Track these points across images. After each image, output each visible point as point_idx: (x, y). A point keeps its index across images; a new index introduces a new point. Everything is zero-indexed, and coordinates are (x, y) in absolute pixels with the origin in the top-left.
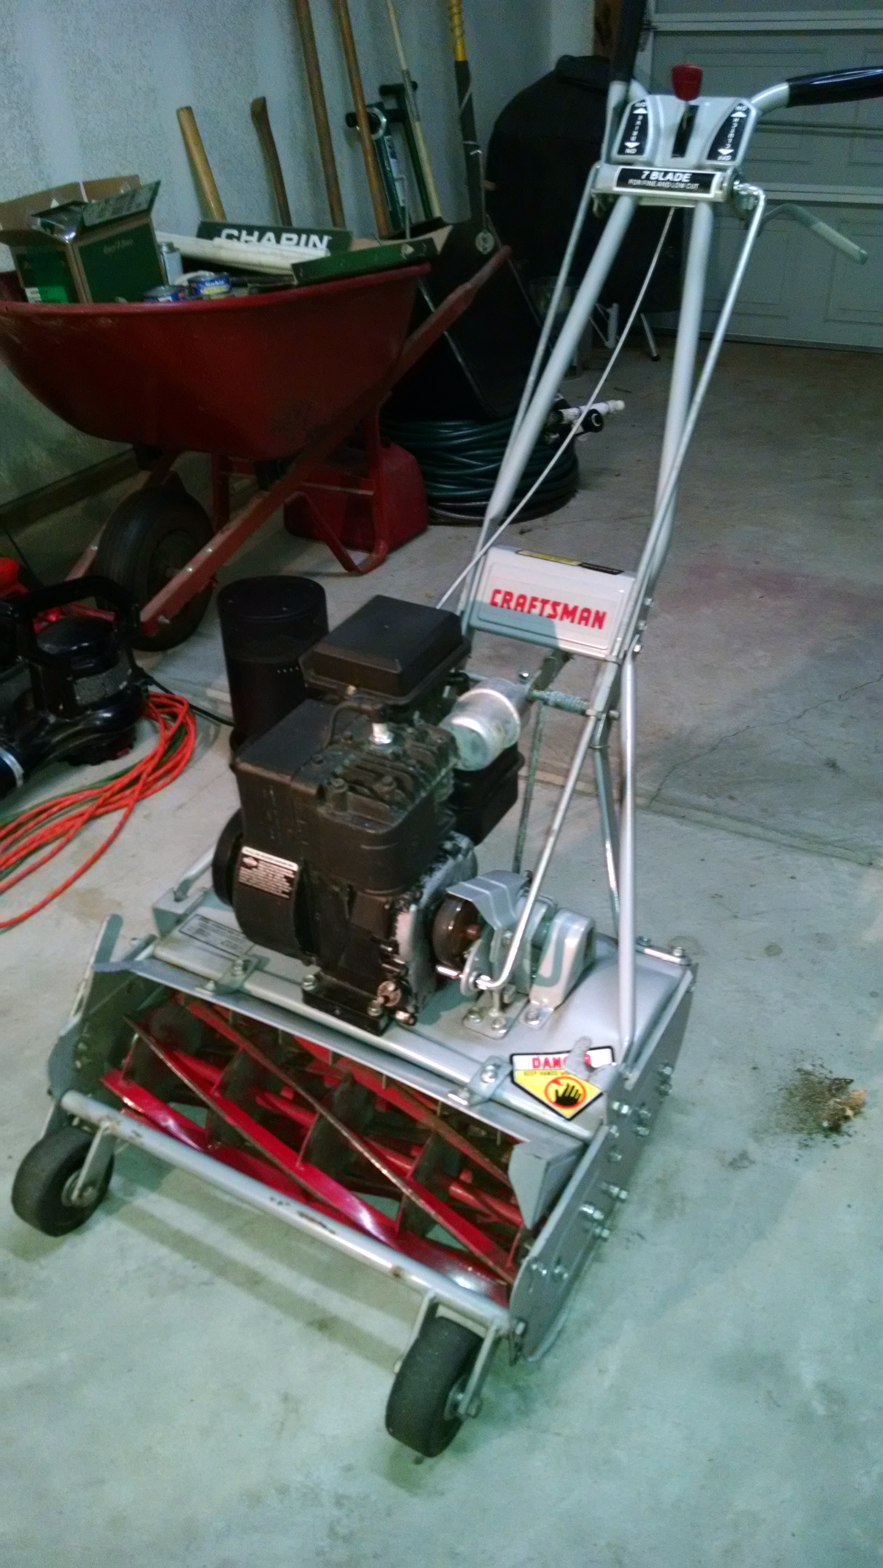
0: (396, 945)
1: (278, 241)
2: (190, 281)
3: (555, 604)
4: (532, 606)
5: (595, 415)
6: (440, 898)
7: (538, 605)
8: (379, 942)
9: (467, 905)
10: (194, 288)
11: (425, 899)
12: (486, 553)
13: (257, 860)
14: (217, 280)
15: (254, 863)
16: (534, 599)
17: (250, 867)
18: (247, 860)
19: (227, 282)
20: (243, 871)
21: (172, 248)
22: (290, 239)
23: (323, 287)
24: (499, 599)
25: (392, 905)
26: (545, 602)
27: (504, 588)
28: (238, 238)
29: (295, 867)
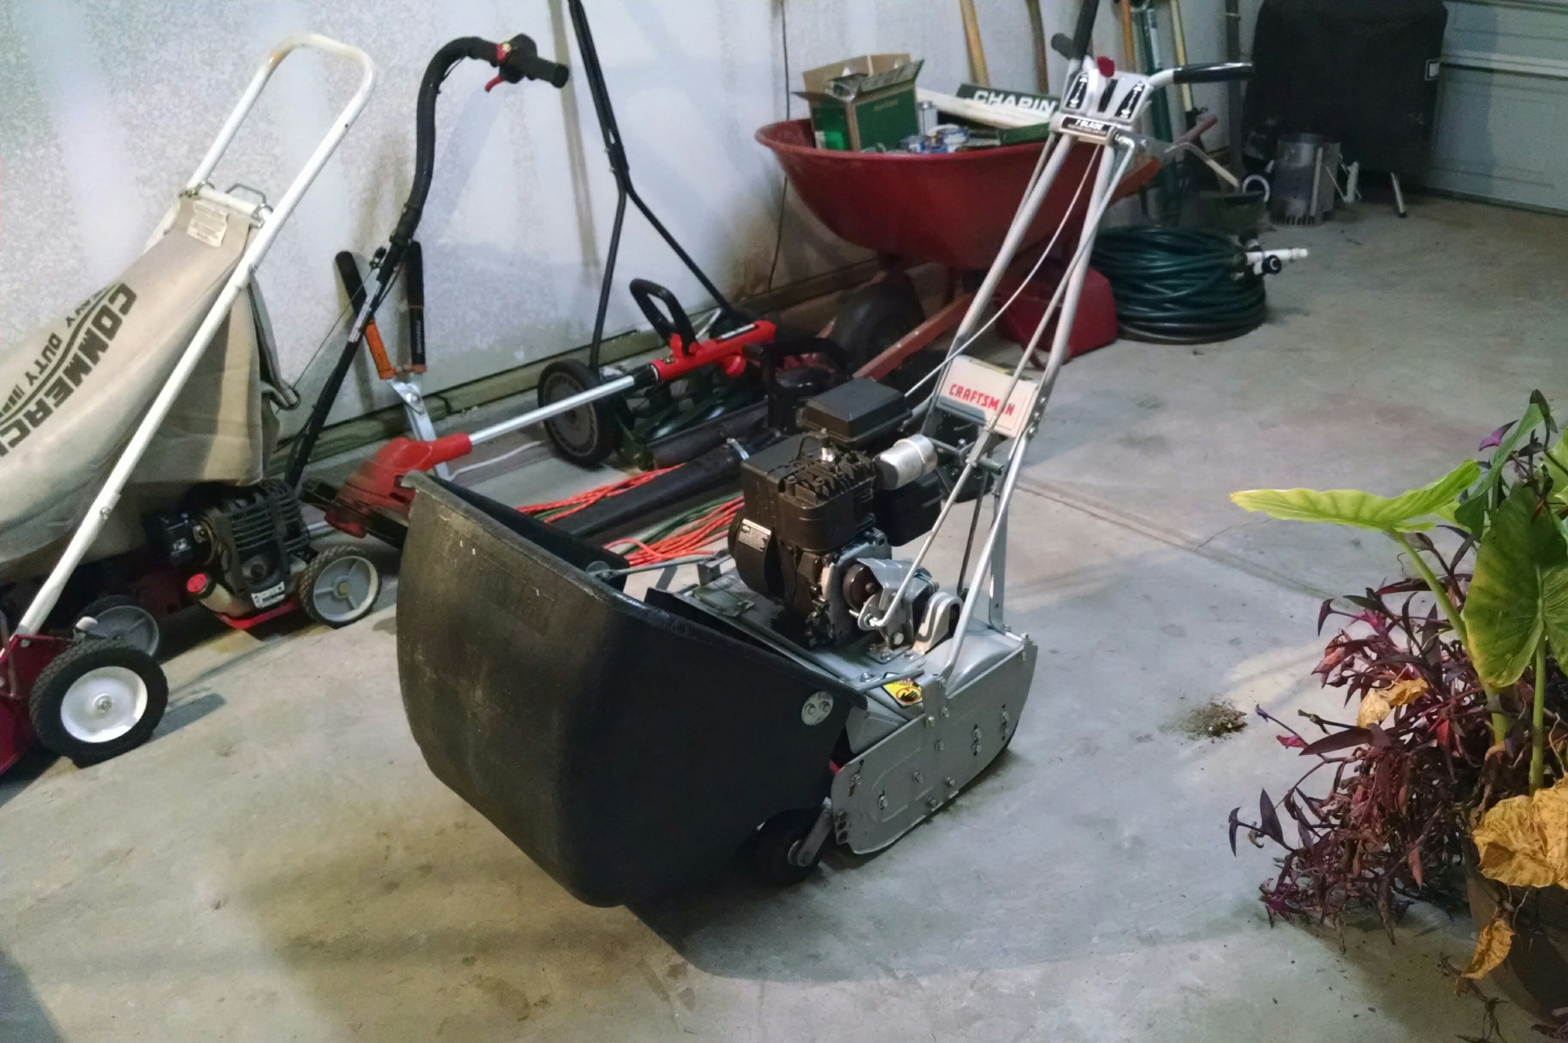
0: (820, 588)
1: (1017, 102)
2: (939, 132)
3: (987, 398)
4: (973, 398)
5: (1273, 260)
6: (852, 562)
7: (977, 397)
8: (811, 584)
9: (867, 569)
10: (940, 138)
11: (840, 563)
12: (952, 359)
13: (749, 527)
14: (959, 132)
15: (748, 529)
16: (975, 393)
17: (745, 532)
18: (745, 528)
19: (965, 134)
20: (742, 535)
21: (931, 106)
22: (1026, 102)
23: (1021, 147)
24: (955, 390)
25: (820, 561)
26: (981, 395)
27: (959, 384)
28: (987, 99)
29: (769, 532)
